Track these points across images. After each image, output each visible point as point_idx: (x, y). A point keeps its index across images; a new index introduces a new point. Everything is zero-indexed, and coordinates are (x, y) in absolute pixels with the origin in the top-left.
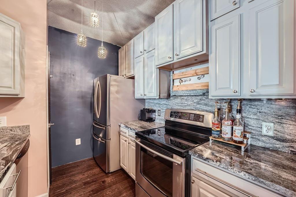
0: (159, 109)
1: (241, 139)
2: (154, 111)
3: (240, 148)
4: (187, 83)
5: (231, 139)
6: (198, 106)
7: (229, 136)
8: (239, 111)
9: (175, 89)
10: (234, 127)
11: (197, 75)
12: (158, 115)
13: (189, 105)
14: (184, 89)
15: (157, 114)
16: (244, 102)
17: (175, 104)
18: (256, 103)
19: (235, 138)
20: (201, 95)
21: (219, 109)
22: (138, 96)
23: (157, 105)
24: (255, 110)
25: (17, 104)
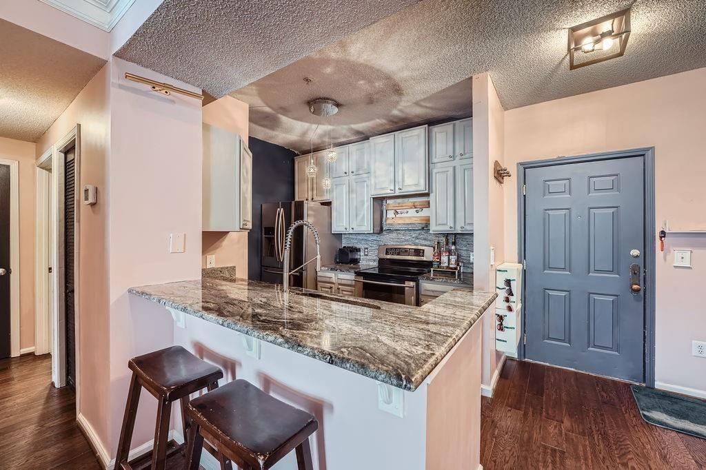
0: (367, 247)
1: (455, 266)
2: (359, 250)
3: (454, 273)
4: (403, 215)
5: (448, 267)
6: (417, 241)
7: (446, 265)
8: (454, 244)
9: (388, 222)
10: (451, 257)
11: (415, 208)
12: (365, 255)
13: (407, 241)
14: (401, 222)
15: (362, 254)
16: (458, 236)
17: (390, 240)
18: (466, 237)
19: (451, 266)
20: (419, 230)
21: (438, 243)
22: (336, 229)
23: (363, 242)
24: (465, 243)
25: (223, 240)
